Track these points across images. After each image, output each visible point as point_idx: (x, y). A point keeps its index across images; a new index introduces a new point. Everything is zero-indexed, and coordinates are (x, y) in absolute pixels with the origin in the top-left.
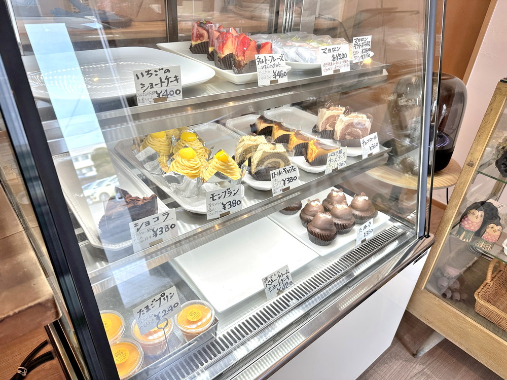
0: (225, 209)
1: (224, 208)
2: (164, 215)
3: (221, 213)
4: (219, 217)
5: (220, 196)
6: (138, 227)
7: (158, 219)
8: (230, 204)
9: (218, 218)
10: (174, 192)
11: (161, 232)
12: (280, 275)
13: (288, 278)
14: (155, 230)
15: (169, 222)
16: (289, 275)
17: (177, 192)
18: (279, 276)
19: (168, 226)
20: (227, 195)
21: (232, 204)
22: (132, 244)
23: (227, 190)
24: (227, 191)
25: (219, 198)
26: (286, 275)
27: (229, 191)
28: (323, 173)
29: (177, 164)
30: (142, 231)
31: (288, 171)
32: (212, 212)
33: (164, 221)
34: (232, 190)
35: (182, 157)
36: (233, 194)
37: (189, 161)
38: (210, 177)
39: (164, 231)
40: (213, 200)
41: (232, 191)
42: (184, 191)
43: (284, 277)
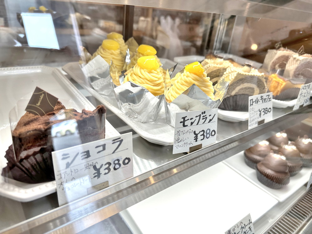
0: (196, 141)
1: (196, 139)
2: (114, 141)
3: (191, 146)
4: (188, 151)
5: (193, 121)
6: (69, 160)
7: (104, 149)
8: (203, 135)
9: (186, 153)
10: (126, 114)
11: (107, 171)
12: (243, 226)
13: (250, 229)
14: (98, 167)
15: (121, 155)
16: (251, 225)
17: (130, 114)
18: (242, 228)
19: (118, 160)
20: (202, 121)
21: (205, 134)
22: (56, 190)
23: (202, 113)
24: (202, 116)
25: (192, 123)
26: (248, 226)
27: (204, 115)
28: (290, 108)
29: (134, 76)
30: (75, 168)
31: (265, 99)
32: (180, 144)
33: (114, 152)
34: (207, 114)
35: (142, 68)
36: (208, 120)
37: (150, 72)
38: (177, 96)
39: (112, 169)
40: (184, 126)
41: (207, 116)
42: (139, 113)
43: (247, 228)
